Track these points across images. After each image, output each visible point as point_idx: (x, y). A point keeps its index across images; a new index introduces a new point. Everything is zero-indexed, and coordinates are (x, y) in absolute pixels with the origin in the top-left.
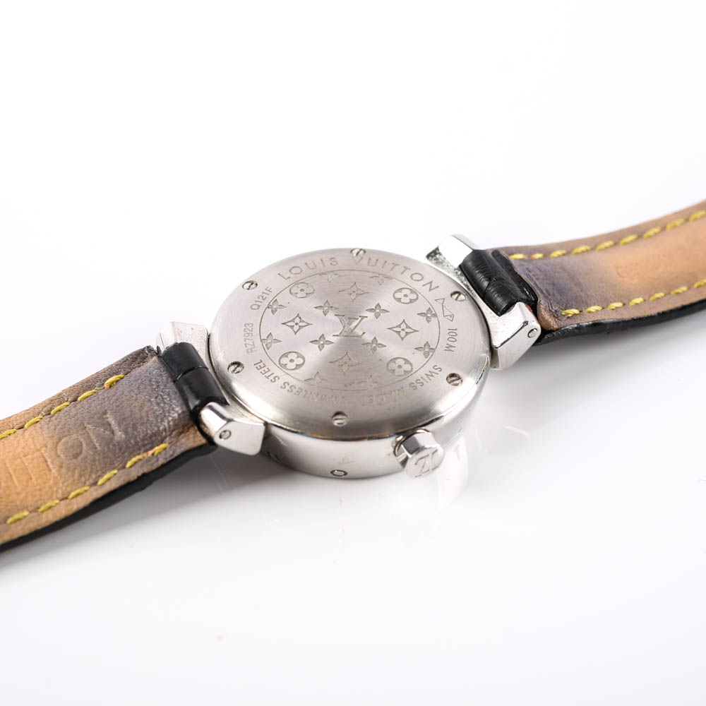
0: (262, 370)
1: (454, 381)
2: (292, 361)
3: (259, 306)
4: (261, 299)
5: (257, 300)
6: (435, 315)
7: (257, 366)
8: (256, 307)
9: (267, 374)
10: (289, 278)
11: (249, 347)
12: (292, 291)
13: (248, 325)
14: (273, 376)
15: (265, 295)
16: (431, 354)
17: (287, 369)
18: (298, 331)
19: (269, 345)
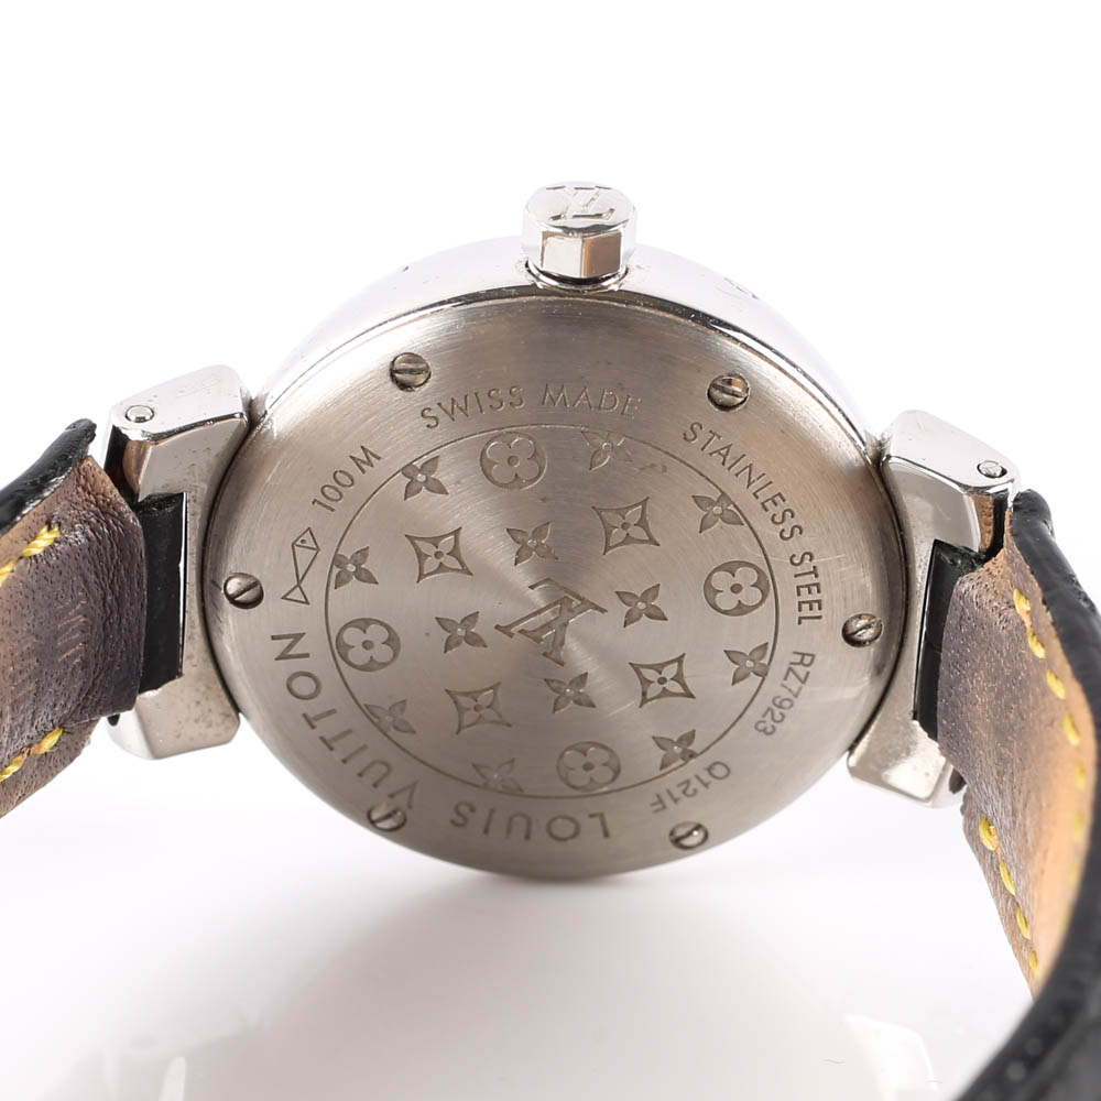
0: (815, 596)
1: (411, 371)
2: (736, 589)
3: (709, 769)
4: (695, 784)
5: (701, 788)
6: (337, 561)
7: (816, 612)
8: (720, 771)
9: (811, 579)
10: (592, 816)
11: (801, 670)
12: (610, 775)
13: (764, 731)
14: (799, 570)
15: (677, 792)
16: (418, 464)
17: (759, 571)
18: (672, 661)
19: (756, 655)
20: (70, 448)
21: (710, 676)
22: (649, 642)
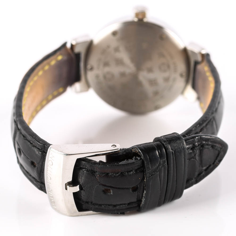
20: (64, 45)
21: (160, 81)
22: (151, 76)
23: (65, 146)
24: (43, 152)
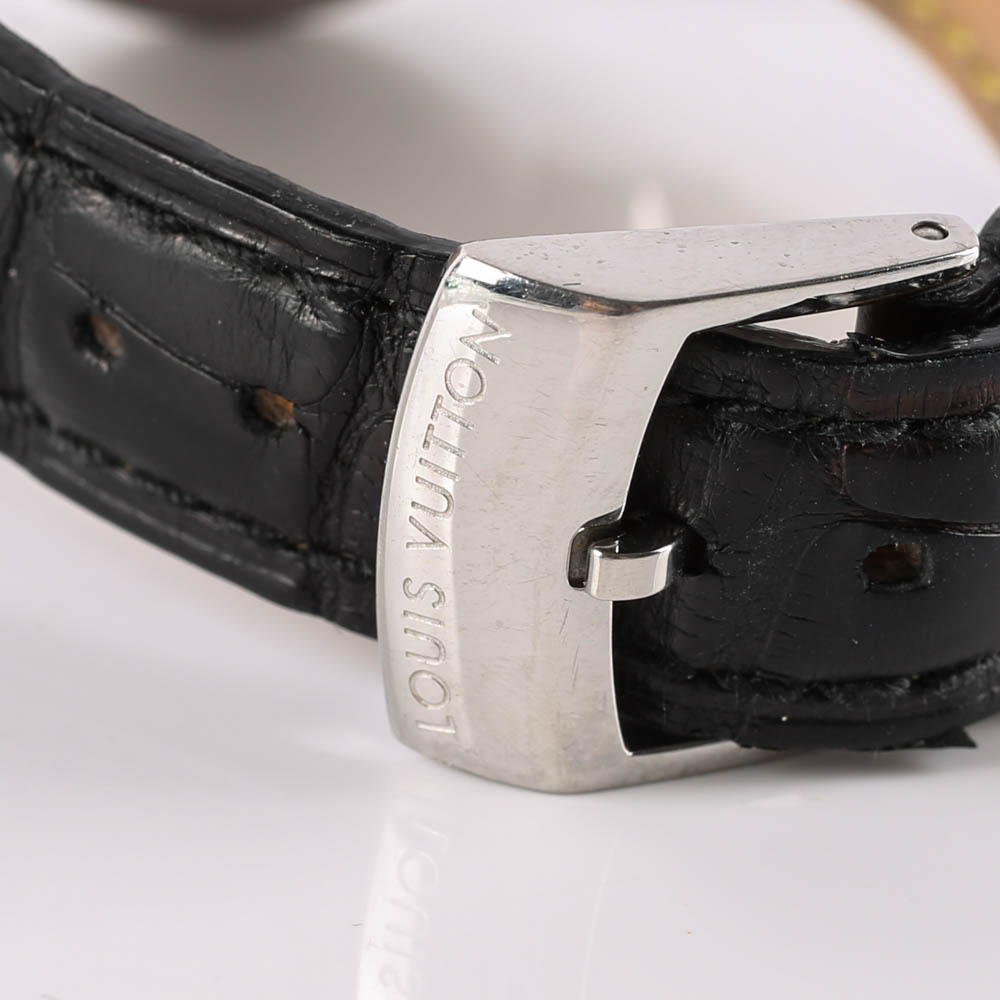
23: (577, 247)
24: (364, 305)
